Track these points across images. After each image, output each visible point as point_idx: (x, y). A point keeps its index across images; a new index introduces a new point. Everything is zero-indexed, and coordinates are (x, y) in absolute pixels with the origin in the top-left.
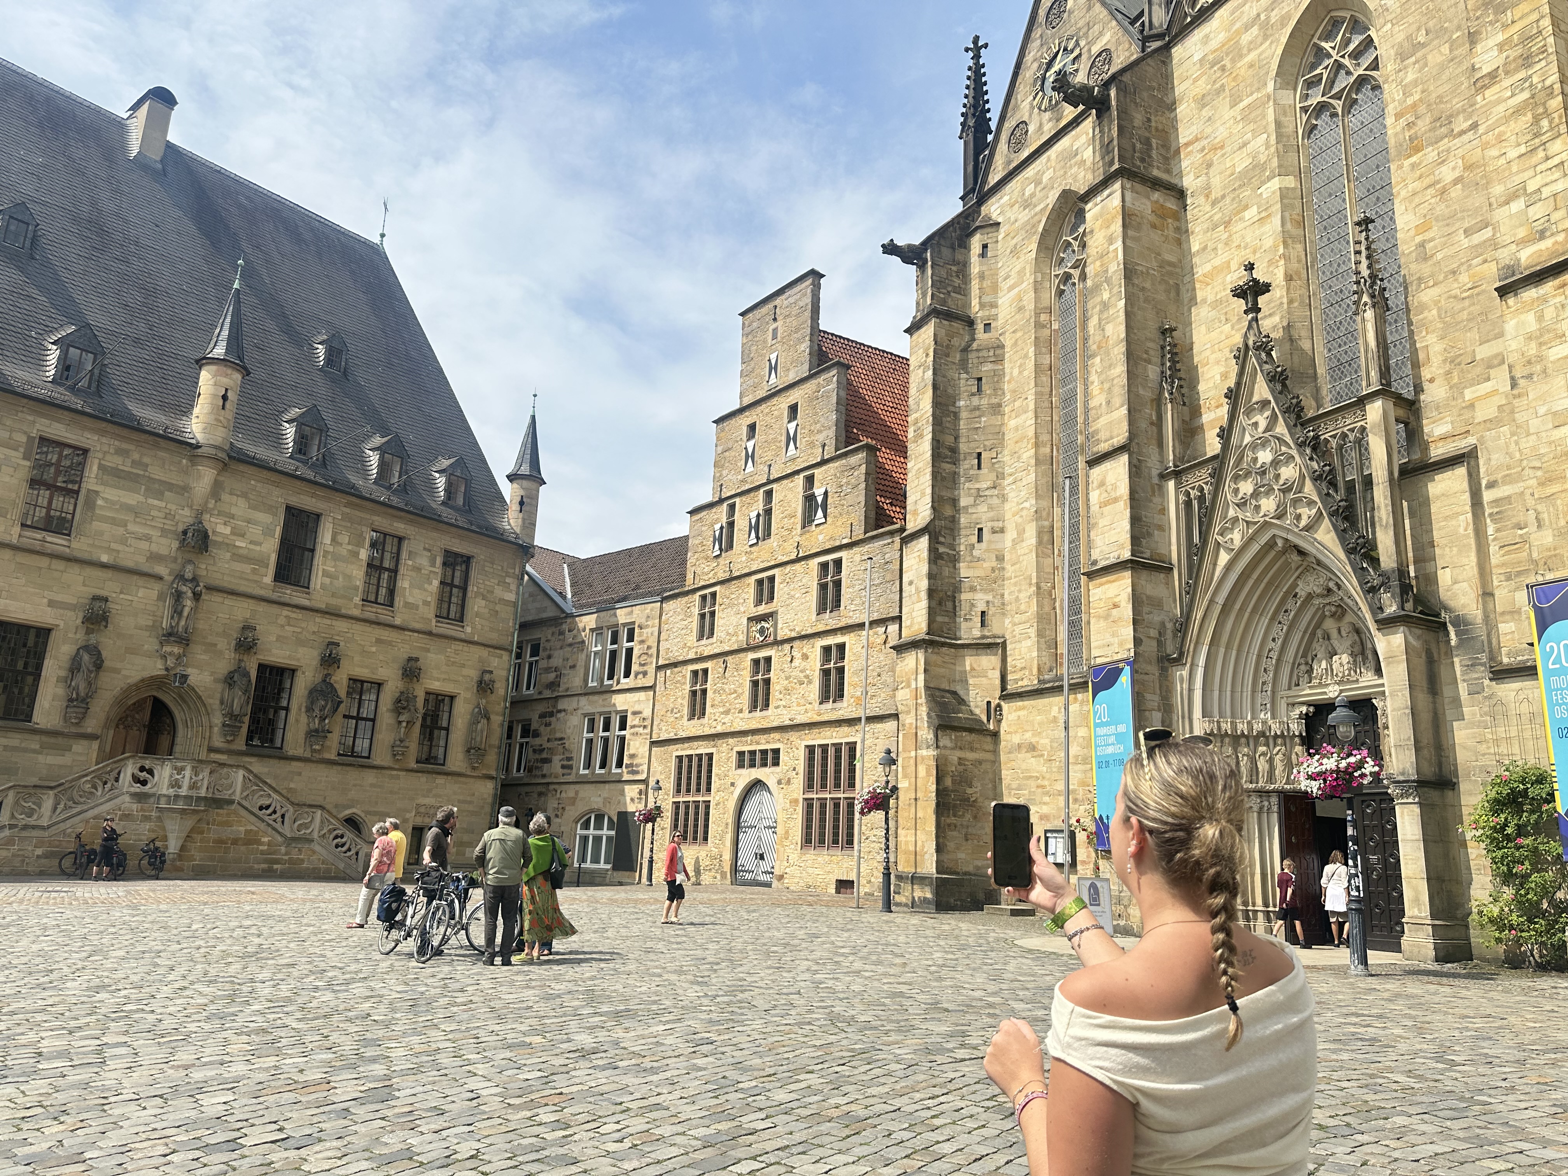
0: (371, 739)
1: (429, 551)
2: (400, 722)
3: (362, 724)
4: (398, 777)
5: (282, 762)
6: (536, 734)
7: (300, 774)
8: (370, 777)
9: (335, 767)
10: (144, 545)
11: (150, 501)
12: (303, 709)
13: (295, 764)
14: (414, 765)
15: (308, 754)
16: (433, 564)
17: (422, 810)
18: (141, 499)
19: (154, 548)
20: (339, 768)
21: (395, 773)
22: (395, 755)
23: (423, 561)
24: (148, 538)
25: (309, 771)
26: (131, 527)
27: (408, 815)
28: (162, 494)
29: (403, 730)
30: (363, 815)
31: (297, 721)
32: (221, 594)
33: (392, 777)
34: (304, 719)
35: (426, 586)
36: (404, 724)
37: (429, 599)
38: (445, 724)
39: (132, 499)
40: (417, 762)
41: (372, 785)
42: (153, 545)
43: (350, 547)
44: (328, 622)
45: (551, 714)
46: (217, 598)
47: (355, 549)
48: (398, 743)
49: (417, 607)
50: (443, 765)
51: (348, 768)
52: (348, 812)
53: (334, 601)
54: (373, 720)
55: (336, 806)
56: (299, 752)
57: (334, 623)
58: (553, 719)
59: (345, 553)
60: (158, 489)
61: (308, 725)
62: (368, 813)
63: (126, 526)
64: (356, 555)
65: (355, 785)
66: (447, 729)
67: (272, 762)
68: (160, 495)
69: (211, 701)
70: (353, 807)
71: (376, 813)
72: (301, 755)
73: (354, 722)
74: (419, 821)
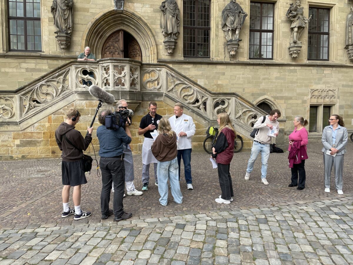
0: (273, 45)
2: (292, 29)
3: (264, 35)
4: (295, 71)
5: (210, 66)
7: (224, 74)
8: (274, 72)
9: (248, 67)
12: (220, 27)
13: (219, 67)
14: (306, 61)
15: (228, 60)
17: (316, 93)
20: (251, 67)
21: (292, 68)
22: (291, 54)
25: (230, 71)
27: (305, 98)
29: (295, 34)
30: (272, 100)
31: (217, 36)
33: (291, 71)
34: (221, 34)
36: (296, 29)
38: (326, 30)
40: (308, 59)
41: (277, 78)
48: (293, 45)
50: (328, 60)
51: (258, 67)
52: (261, 98)
54: (272, 31)
55: (253, 95)
56: (221, 58)
61: (225, 38)
62: (276, 98)
65: (264, 79)
66: (328, 34)
67: (204, 67)
69: (154, 26)
70: (264, 94)
71: (282, 98)
72: (223, 60)
73: (259, 33)
74: (314, 102)
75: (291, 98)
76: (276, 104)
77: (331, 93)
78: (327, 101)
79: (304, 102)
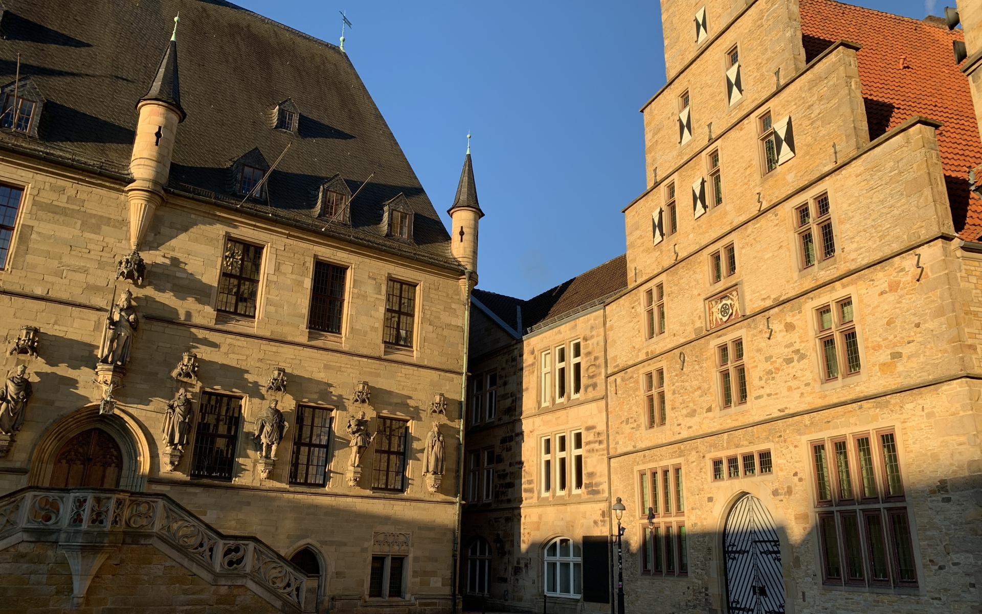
0: (326, 466)
1: (375, 279)
3: (314, 451)
4: (353, 505)
6: (500, 460)
7: (248, 504)
9: (286, 496)
10: (80, 277)
11: (87, 235)
13: (243, 494)
14: (369, 492)
15: (256, 483)
16: (379, 292)
17: (381, 538)
18: (77, 232)
19: (91, 280)
20: (291, 496)
21: (350, 500)
22: (348, 482)
23: (369, 288)
24: (86, 271)
25: (259, 500)
26: (65, 260)
27: (366, 544)
28: (99, 227)
29: (354, 455)
30: (318, 545)
31: (244, 449)
32: (160, 324)
33: (348, 504)
35: (373, 313)
36: (355, 449)
37: (376, 325)
38: (401, 449)
39: (68, 232)
40: (373, 489)
41: (326, 514)
42: (89, 277)
43: (294, 277)
44: (274, 349)
45: (511, 439)
46: (158, 327)
47: (299, 278)
49: (365, 334)
50: (401, 491)
51: (300, 497)
52: (302, 543)
53: (278, 329)
54: (326, 447)
55: (290, 537)
56: (247, 481)
57: (280, 350)
58: (513, 443)
59: (289, 282)
60: (94, 223)
62: (323, 543)
63: (61, 258)
64: (300, 283)
65: (308, 514)
66: (404, 454)
67: (219, 491)
68: (96, 229)
69: (152, 431)
70: (307, 537)
71: (332, 543)
72: (250, 485)
73: (307, 449)
74: (378, 550)
75: (345, 544)
76: (323, 551)
77: (402, 538)
78: (396, 550)
79: (364, 550)
